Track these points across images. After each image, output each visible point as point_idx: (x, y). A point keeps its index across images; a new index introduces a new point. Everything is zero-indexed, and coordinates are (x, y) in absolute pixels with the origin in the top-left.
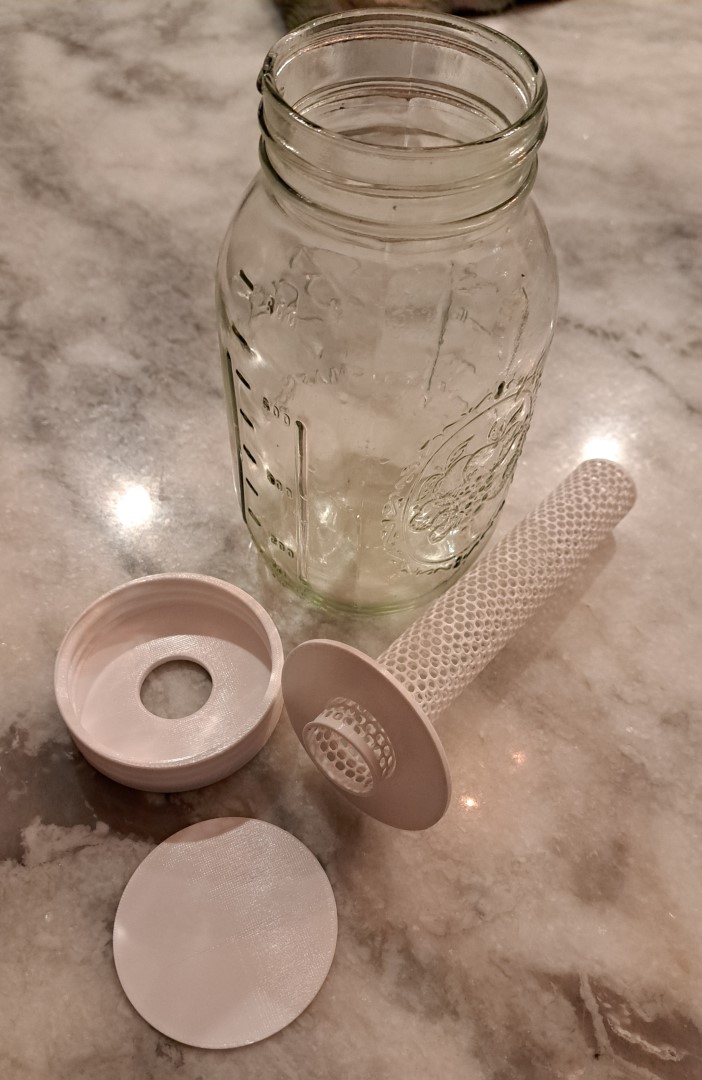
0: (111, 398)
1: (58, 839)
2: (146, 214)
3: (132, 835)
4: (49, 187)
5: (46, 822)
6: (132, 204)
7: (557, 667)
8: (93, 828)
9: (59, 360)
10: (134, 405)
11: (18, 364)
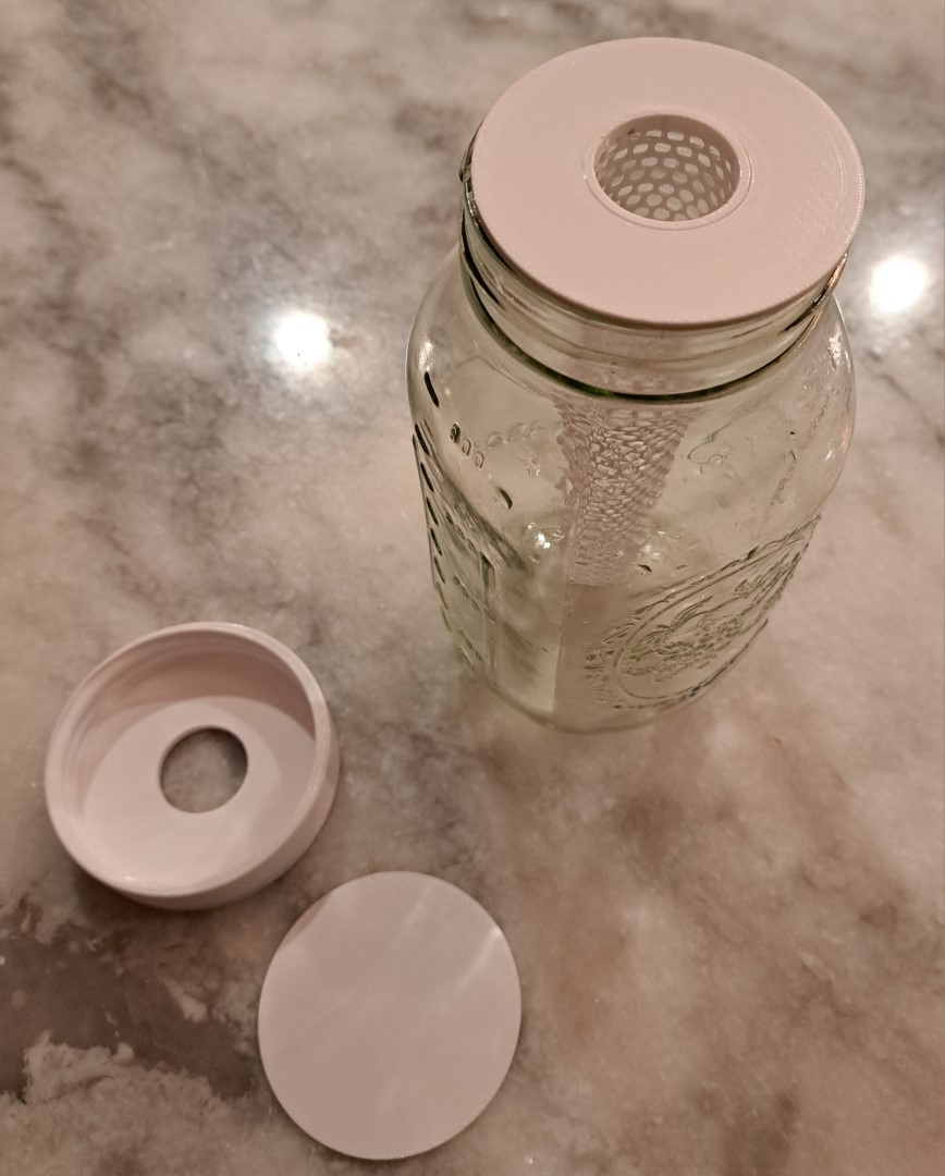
0: (181, 412)
1: (69, 1066)
2: (249, 135)
3: (162, 1064)
4: (126, 93)
5: (56, 1041)
6: (232, 120)
7: (729, 832)
8: (114, 1052)
9: (120, 356)
10: (211, 424)
11: (68, 361)
